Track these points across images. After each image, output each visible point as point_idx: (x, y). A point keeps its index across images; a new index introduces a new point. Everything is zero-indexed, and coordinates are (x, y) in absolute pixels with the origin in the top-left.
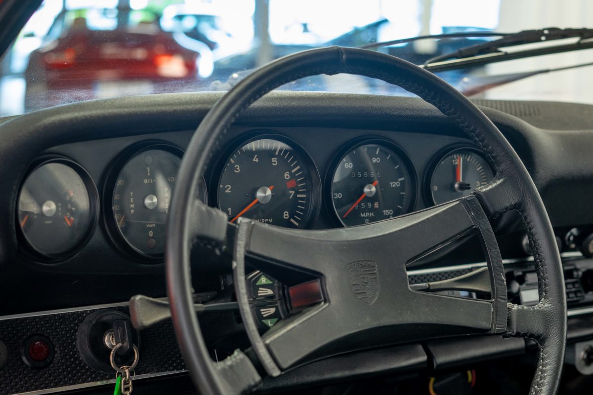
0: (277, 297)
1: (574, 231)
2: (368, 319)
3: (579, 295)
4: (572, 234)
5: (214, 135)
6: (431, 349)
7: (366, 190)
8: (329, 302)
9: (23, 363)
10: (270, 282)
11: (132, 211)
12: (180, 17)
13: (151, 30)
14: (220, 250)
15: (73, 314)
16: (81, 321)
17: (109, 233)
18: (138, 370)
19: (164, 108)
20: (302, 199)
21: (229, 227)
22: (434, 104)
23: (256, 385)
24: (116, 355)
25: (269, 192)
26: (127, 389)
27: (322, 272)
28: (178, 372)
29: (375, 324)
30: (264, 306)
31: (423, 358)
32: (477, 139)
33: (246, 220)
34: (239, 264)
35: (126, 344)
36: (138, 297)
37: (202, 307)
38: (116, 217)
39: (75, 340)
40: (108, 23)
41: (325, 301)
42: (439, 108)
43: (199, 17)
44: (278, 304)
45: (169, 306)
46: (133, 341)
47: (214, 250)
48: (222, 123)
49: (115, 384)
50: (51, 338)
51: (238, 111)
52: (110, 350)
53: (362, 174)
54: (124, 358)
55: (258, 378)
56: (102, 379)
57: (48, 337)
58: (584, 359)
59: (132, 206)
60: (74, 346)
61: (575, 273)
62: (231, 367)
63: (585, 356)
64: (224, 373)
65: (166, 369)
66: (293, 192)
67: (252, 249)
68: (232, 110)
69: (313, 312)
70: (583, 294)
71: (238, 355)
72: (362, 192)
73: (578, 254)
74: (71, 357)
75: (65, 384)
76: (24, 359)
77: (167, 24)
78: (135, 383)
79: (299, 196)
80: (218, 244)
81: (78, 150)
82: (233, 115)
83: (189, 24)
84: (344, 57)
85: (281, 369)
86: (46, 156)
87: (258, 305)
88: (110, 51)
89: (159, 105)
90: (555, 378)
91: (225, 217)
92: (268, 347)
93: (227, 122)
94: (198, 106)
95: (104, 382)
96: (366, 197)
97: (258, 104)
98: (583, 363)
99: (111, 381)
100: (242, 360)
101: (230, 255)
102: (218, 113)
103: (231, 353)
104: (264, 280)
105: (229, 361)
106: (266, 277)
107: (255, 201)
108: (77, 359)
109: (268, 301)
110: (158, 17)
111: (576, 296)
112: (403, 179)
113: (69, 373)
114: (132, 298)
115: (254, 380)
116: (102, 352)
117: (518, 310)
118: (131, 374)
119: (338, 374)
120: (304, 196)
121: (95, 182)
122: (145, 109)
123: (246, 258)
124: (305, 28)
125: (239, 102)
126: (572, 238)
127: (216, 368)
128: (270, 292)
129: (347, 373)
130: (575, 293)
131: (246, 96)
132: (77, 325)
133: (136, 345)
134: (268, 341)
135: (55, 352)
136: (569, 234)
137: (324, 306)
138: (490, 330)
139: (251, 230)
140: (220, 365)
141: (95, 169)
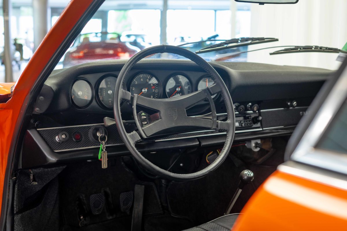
0: (147, 119)
1: (250, 104)
2: (174, 124)
3: (251, 124)
4: (249, 105)
5: (127, 71)
6: (200, 140)
7: (177, 89)
8: (162, 119)
9: (73, 140)
10: (145, 114)
11: (104, 95)
12: (129, 36)
13: (116, 42)
14: (129, 103)
15: (87, 126)
16: (90, 129)
17: (98, 101)
18: (107, 143)
19: (113, 64)
20: (157, 92)
21: (131, 97)
22: (194, 61)
23: (139, 140)
24: (101, 138)
25: (146, 90)
26: (104, 148)
27: (159, 110)
28: (119, 144)
29: (176, 125)
30: (143, 121)
31: (198, 143)
32: (208, 72)
33: (137, 95)
34: (134, 107)
35: (103, 135)
36: (106, 117)
37: (125, 121)
38: (100, 96)
39: (88, 134)
40: (98, 39)
41: (160, 119)
42: (196, 62)
43: (136, 36)
44: (148, 121)
45: (115, 121)
46: (106, 134)
47: (127, 103)
48: (129, 67)
49: (100, 147)
50: (81, 133)
51: (134, 64)
52: (98, 137)
53: (178, 84)
54: (103, 139)
55: (140, 138)
56: (97, 145)
57: (80, 133)
58: (254, 146)
59: (104, 93)
60: (88, 136)
61: (250, 118)
62: (132, 135)
63: (255, 145)
64: (130, 136)
65: (115, 144)
66: (154, 90)
67: (138, 103)
68: (132, 63)
69: (157, 122)
70: (253, 124)
71: (134, 132)
72: (176, 90)
73: (252, 112)
74: (87, 139)
75: (86, 147)
76: (74, 139)
77: (123, 39)
78: (106, 147)
79: (156, 91)
80: (128, 101)
81: (88, 76)
82: (132, 65)
83: (132, 39)
84: (165, 48)
85: (147, 137)
86: (78, 78)
87: (141, 121)
88: (98, 51)
89: (111, 63)
90: (231, 142)
91: (130, 93)
92: (143, 130)
93: (130, 67)
94: (123, 63)
95: (97, 147)
96: (177, 91)
97: (139, 62)
98: (254, 148)
99: (99, 146)
100: (135, 133)
101: (132, 105)
102: (128, 64)
103: (132, 131)
104: (143, 114)
105: (132, 133)
106: (144, 113)
107: (142, 92)
108: (89, 139)
109: (145, 120)
110: (119, 37)
111: (250, 125)
112: (189, 86)
113: (87, 143)
114: (105, 118)
115: (139, 139)
116: (96, 137)
117: (220, 122)
118: (105, 144)
119: (169, 147)
120: (157, 91)
121: (93, 86)
122: (107, 64)
123: (136, 105)
124: (182, 38)
125: (134, 61)
126: (249, 106)
127: (128, 135)
128: (145, 117)
129: (172, 147)
130: (250, 124)
131: (136, 59)
132: (89, 130)
133: (107, 135)
134: (143, 129)
135: (82, 137)
136: (248, 105)
137: (160, 120)
138: (212, 128)
139: (138, 97)
140: (129, 134)
141: (93, 82)
